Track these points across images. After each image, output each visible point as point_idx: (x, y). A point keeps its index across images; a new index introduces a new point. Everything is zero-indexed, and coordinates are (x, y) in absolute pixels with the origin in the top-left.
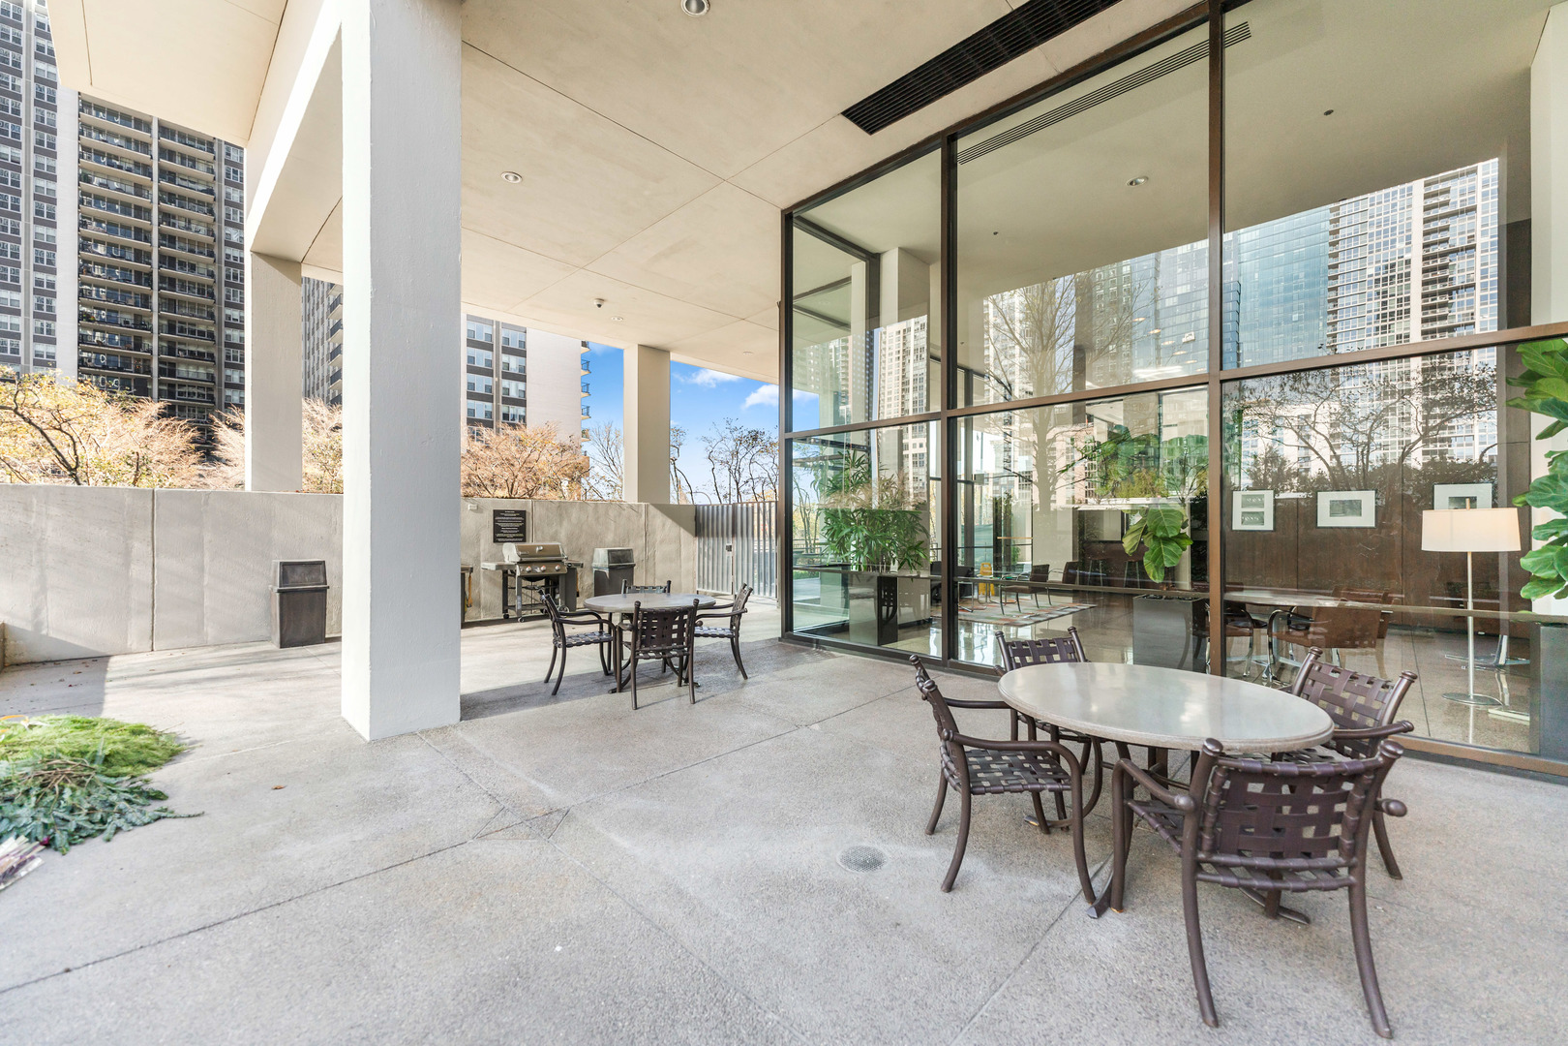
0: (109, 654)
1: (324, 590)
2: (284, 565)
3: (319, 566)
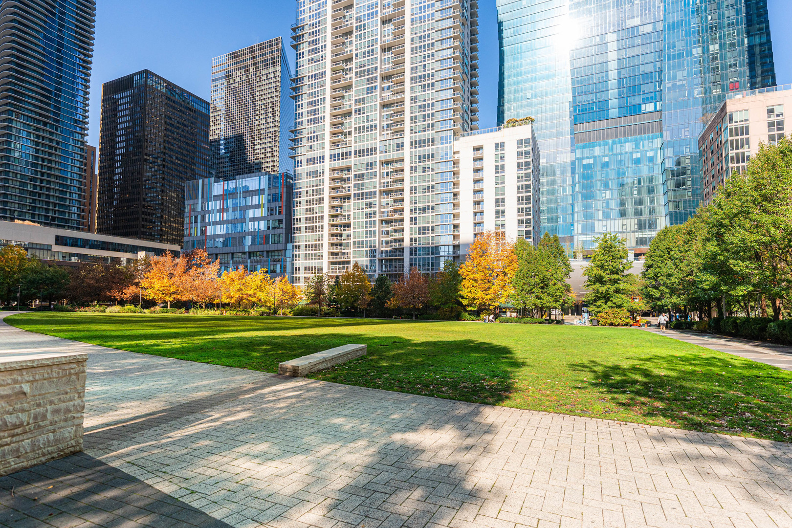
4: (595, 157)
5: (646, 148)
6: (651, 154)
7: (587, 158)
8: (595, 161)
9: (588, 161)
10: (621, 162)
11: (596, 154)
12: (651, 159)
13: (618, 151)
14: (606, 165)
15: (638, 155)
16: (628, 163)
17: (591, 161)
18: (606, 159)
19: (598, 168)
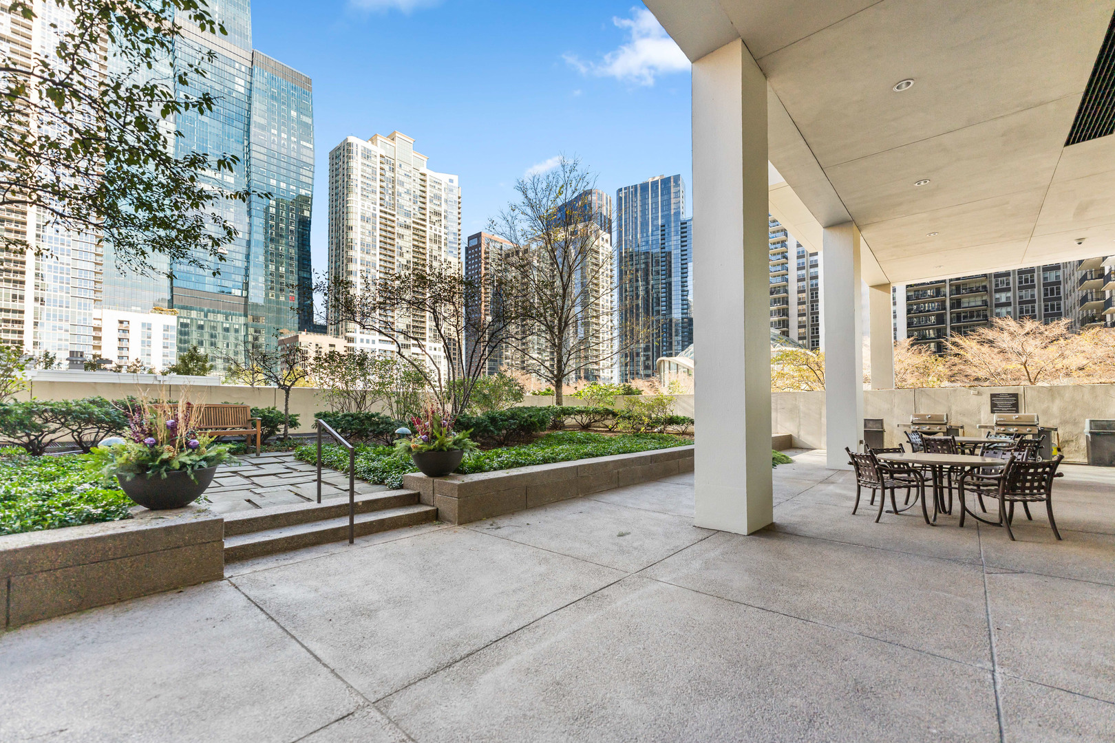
0: (815, 447)
1: (882, 432)
2: (865, 420)
3: (881, 422)
4: (192, 319)
5: (234, 321)
6: (237, 327)
7: (185, 318)
8: (192, 321)
9: (185, 321)
10: (214, 328)
11: (192, 317)
12: (237, 331)
13: (212, 319)
14: (201, 327)
15: (228, 326)
16: (220, 330)
17: (189, 321)
18: (202, 323)
19: (194, 328)
